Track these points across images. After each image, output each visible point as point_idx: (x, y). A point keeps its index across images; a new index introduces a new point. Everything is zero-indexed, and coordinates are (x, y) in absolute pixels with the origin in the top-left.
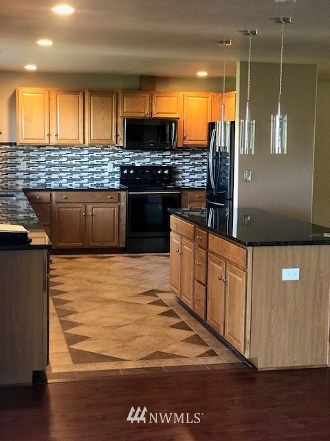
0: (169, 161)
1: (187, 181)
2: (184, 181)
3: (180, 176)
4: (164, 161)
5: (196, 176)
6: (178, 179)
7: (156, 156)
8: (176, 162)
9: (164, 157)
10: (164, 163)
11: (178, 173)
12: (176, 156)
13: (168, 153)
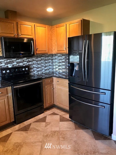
0: (26, 63)
1: (36, 72)
2: (34, 72)
3: (32, 70)
4: (24, 63)
5: (39, 69)
6: (32, 72)
7: (20, 60)
8: (30, 63)
9: (24, 61)
10: (24, 64)
11: (31, 69)
12: (30, 60)
13: (25, 58)
